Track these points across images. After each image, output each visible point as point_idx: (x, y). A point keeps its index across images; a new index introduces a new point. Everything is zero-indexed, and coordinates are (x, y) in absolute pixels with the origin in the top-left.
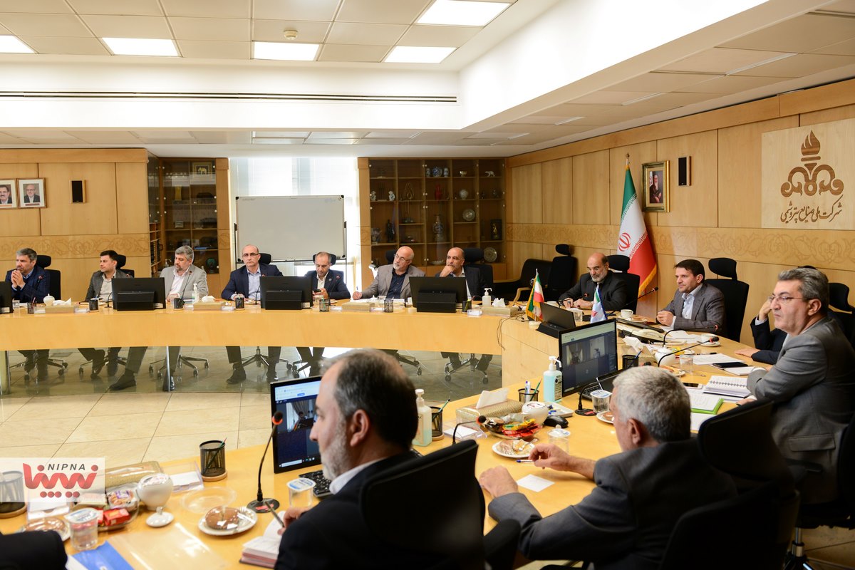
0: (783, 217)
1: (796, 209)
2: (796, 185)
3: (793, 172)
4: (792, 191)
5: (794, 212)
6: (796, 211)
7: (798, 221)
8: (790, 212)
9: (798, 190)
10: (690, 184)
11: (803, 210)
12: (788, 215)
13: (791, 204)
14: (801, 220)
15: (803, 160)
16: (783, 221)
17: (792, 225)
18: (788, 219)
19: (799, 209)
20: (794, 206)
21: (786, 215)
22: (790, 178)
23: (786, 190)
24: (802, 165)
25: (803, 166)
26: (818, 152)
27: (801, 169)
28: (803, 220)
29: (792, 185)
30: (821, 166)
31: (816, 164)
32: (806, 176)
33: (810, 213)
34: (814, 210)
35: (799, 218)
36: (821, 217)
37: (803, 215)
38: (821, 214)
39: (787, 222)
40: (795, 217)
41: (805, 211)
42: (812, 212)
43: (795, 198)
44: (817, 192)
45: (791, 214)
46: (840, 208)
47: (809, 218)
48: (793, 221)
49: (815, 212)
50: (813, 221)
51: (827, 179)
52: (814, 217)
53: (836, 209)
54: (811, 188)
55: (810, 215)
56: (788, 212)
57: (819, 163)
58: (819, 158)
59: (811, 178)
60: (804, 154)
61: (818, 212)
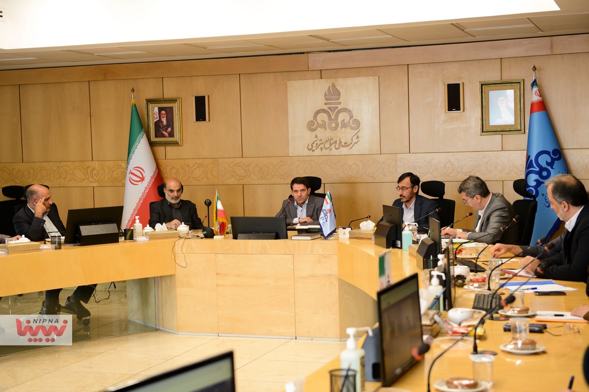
0: (310, 147)
1: (321, 140)
2: (321, 123)
3: (318, 112)
4: (317, 127)
5: (319, 142)
6: (321, 142)
7: (323, 149)
8: (315, 143)
9: (323, 126)
10: (209, 121)
11: (327, 141)
12: (314, 145)
13: (316, 137)
14: (326, 149)
15: (326, 104)
16: (309, 150)
17: (318, 152)
18: (314, 148)
19: (324, 140)
20: (319, 138)
21: (312, 146)
22: (315, 117)
23: (311, 126)
24: (326, 107)
25: (326, 109)
26: (339, 98)
27: (324, 111)
28: (327, 149)
29: (317, 122)
30: (341, 109)
31: (337, 107)
32: (329, 116)
33: (333, 143)
34: (337, 141)
35: (324, 147)
36: (343, 146)
37: (327, 145)
38: (343, 144)
39: (313, 151)
40: (320, 147)
41: (329, 142)
42: (335, 142)
43: (320, 132)
44: (339, 128)
45: (317, 144)
46: (358, 140)
47: (333, 147)
48: (319, 149)
49: (338, 142)
50: (337, 149)
51: (347, 119)
52: (337, 146)
53: (355, 140)
54: (333, 125)
55: (334, 145)
56: (314, 143)
57: (340, 107)
58: (340, 103)
59: (333, 117)
60: (326, 99)
61: (340, 142)
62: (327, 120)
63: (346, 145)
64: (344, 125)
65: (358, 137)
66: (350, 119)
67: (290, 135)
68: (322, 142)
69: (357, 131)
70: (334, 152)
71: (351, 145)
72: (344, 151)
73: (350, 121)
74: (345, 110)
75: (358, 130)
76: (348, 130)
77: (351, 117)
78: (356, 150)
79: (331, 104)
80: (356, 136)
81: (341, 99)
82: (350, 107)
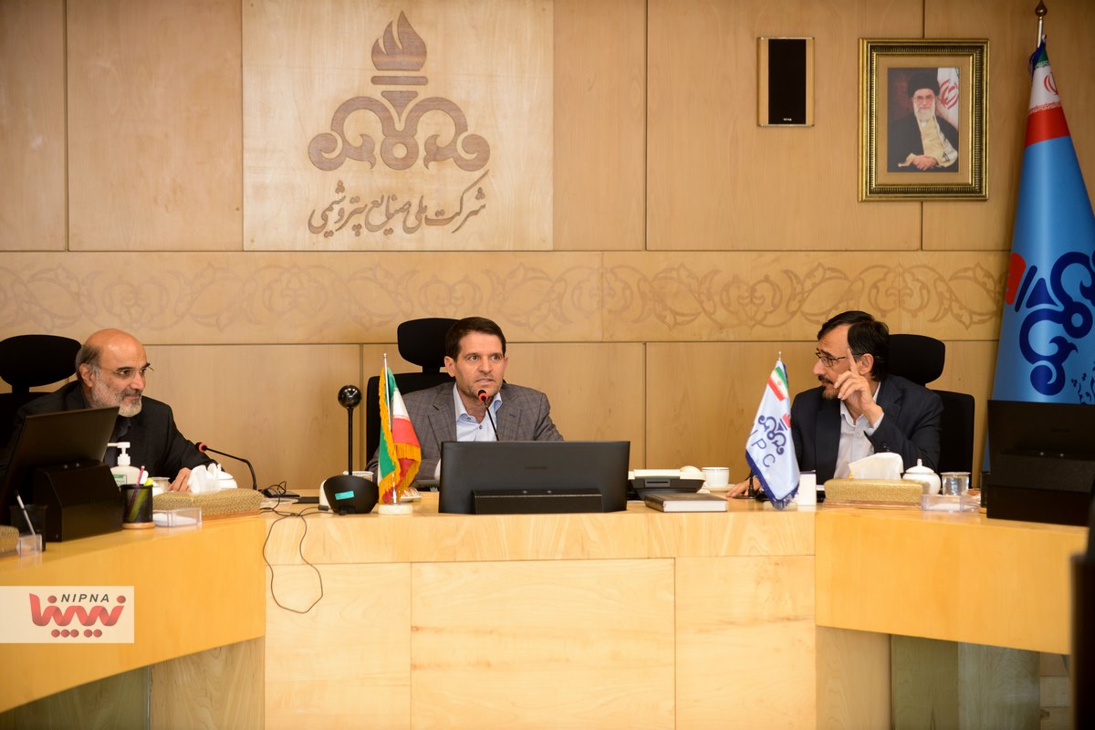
0: (317, 222)
1: (355, 200)
2: (356, 142)
3: (346, 108)
4: (344, 154)
5: (348, 207)
6: (355, 206)
7: (364, 231)
9: (363, 153)
11: (376, 204)
12: (333, 216)
13: (340, 188)
14: (372, 229)
15: (375, 80)
16: (315, 230)
17: (344, 239)
18: (331, 226)
19: (366, 200)
20: (349, 194)
21: (325, 217)
22: (338, 120)
23: (323, 153)
24: (376, 92)
25: (378, 97)
26: (419, 66)
27: (369, 104)
28: (379, 227)
29: (344, 140)
30: (429, 100)
31: (415, 94)
32: (387, 121)
33: (397, 212)
34: (409, 204)
35: (367, 223)
36: (429, 222)
37: (378, 217)
38: (431, 214)
39: (329, 234)
40: (354, 221)
41: (383, 208)
42: (406, 209)
43: (351, 174)
44: (420, 162)
45: (341, 212)
46: (482, 202)
47: (396, 224)
48: (348, 231)
49: (414, 209)
50: (408, 230)
51: (447, 132)
52: (411, 221)
53: (471, 203)
54: (400, 152)
55: (400, 216)
56: (330, 209)
57: (424, 93)
58: (423, 81)
59: (399, 126)
60: (377, 66)
61: (422, 209)
62: (378, 135)
63: (440, 219)
64: (436, 153)
65: (480, 194)
66: (458, 134)
67: (249, 179)
68: (360, 205)
69: (477, 174)
70: (401, 240)
71: (459, 219)
72: (433, 237)
73: (454, 141)
74: (441, 104)
75: (481, 172)
76: (451, 170)
77: (461, 127)
78: (471, 236)
79: (394, 80)
80: (474, 191)
81: (431, 67)
82: (456, 96)
